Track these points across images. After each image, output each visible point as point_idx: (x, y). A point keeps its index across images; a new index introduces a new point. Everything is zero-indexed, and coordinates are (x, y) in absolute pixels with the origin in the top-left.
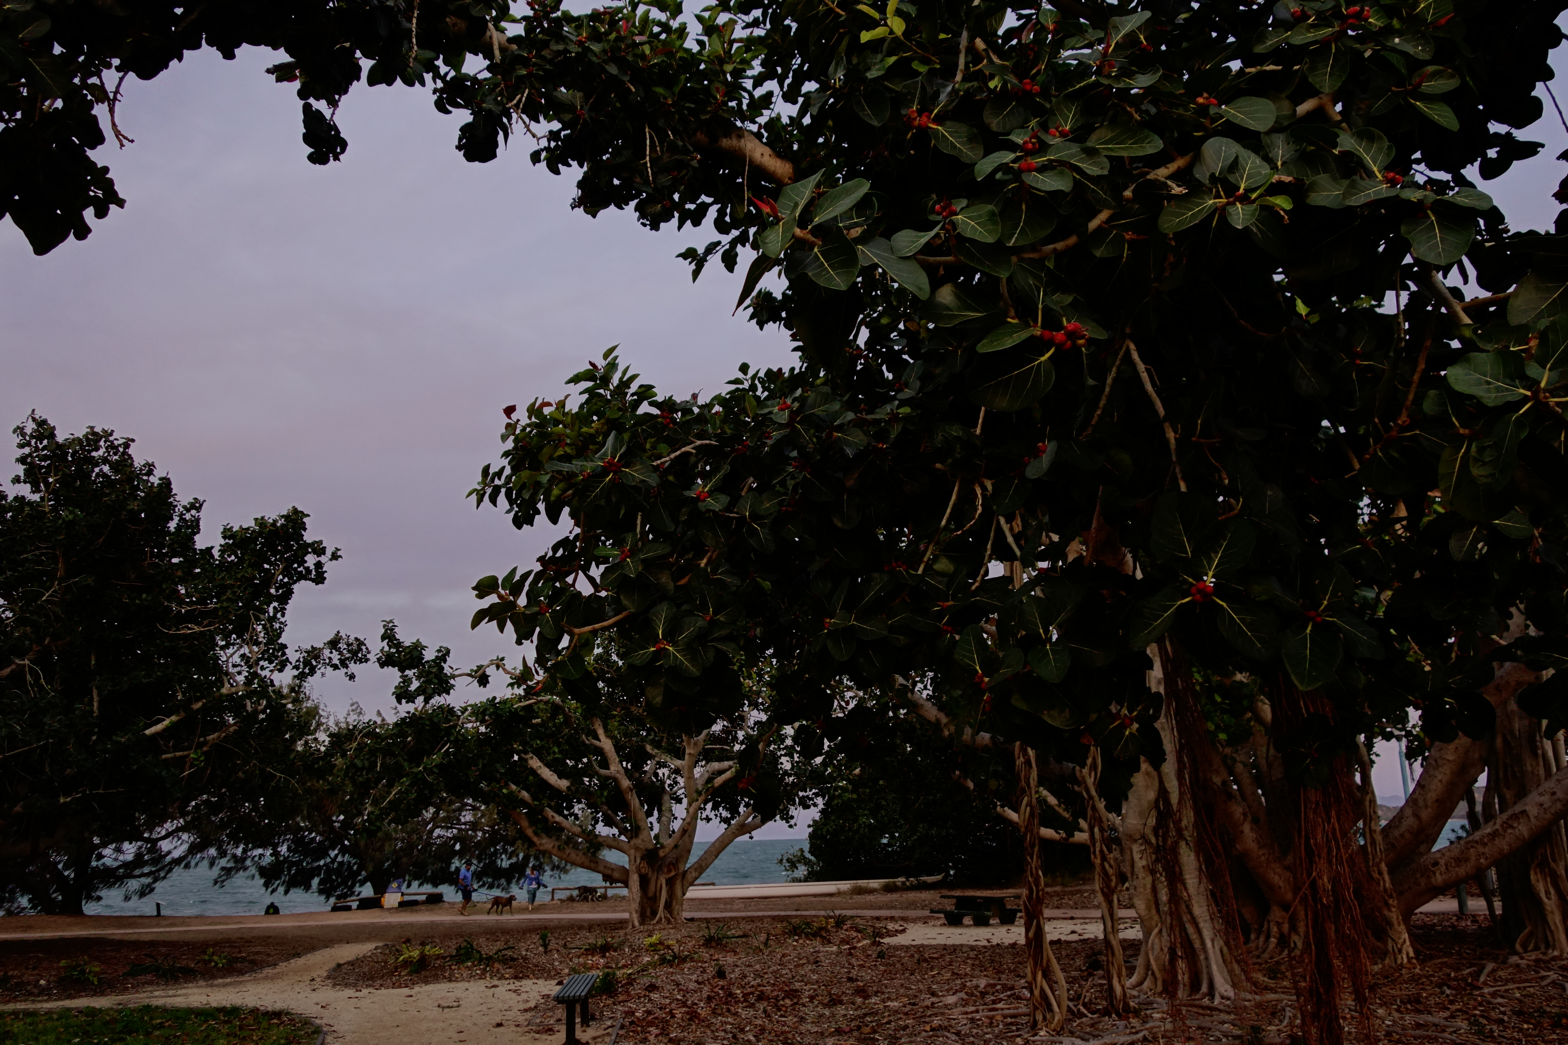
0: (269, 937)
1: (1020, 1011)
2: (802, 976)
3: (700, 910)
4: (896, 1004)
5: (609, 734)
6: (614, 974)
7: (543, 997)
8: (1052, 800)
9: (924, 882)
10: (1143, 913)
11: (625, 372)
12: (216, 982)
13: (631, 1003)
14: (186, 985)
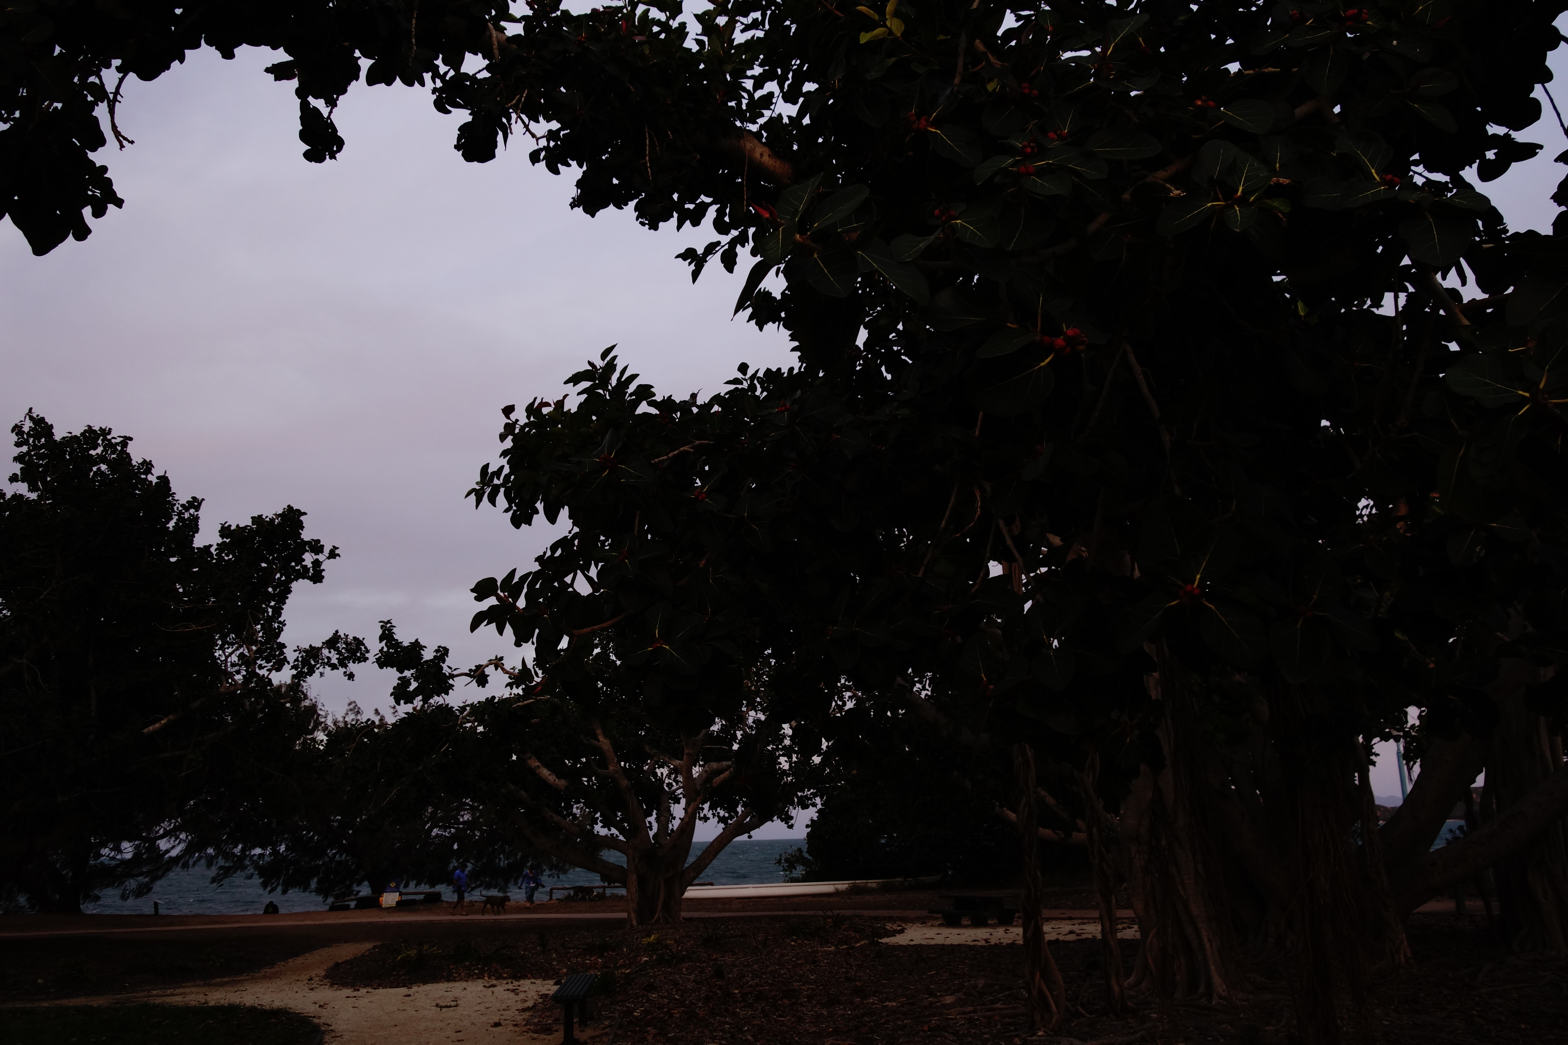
1: (1018, 1011)
2: (800, 976)
3: (698, 910)
4: (894, 1004)
5: (607, 733)
6: (612, 974)
7: (542, 996)
8: (1050, 800)
9: (923, 882)
10: (1141, 912)
11: (623, 372)
12: (214, 981)
13: (629, 1003)
14: (184, 985)
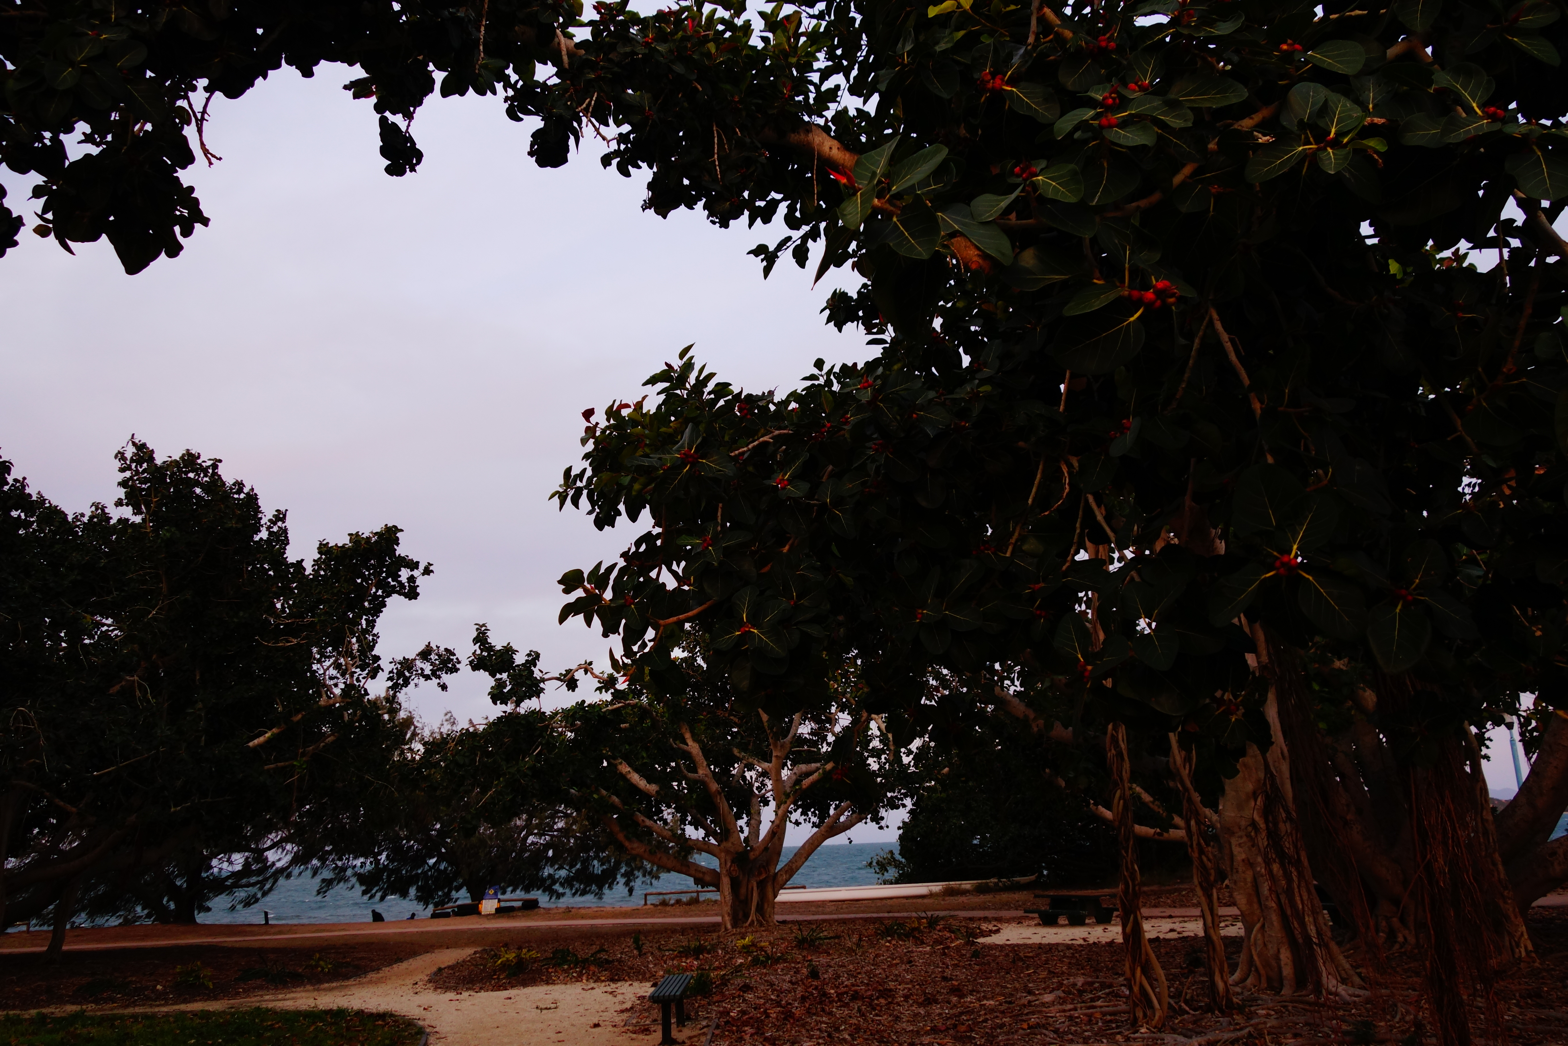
0: (372, 943)
1: (1119, 1008)
2: (896, 975)
3: (792, 913)
4: (992, 1002)
5: (695, 739)
6: (708, 976)
7: (639, 998)
8: (1147, 797)
9: (1018, 882)
10: (1244, 908)
11: (701, 371)
12: (322, 986)
13: (726, 1003)
14: (294, 990)
